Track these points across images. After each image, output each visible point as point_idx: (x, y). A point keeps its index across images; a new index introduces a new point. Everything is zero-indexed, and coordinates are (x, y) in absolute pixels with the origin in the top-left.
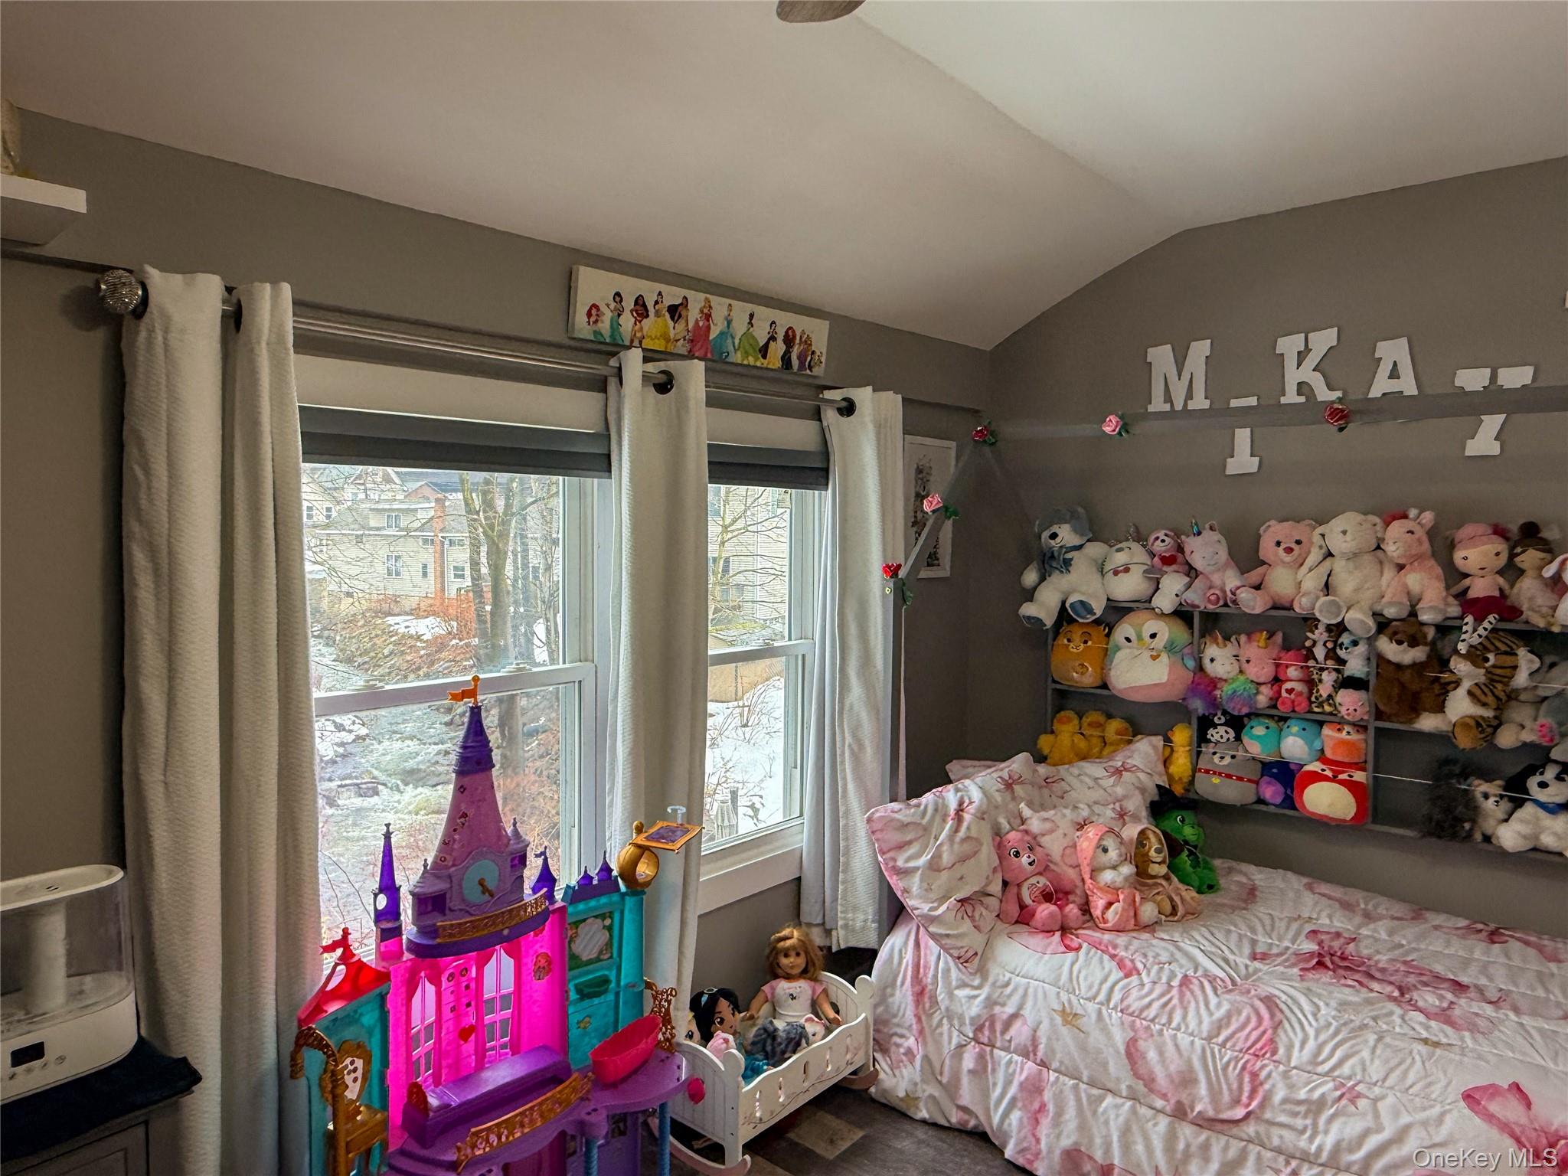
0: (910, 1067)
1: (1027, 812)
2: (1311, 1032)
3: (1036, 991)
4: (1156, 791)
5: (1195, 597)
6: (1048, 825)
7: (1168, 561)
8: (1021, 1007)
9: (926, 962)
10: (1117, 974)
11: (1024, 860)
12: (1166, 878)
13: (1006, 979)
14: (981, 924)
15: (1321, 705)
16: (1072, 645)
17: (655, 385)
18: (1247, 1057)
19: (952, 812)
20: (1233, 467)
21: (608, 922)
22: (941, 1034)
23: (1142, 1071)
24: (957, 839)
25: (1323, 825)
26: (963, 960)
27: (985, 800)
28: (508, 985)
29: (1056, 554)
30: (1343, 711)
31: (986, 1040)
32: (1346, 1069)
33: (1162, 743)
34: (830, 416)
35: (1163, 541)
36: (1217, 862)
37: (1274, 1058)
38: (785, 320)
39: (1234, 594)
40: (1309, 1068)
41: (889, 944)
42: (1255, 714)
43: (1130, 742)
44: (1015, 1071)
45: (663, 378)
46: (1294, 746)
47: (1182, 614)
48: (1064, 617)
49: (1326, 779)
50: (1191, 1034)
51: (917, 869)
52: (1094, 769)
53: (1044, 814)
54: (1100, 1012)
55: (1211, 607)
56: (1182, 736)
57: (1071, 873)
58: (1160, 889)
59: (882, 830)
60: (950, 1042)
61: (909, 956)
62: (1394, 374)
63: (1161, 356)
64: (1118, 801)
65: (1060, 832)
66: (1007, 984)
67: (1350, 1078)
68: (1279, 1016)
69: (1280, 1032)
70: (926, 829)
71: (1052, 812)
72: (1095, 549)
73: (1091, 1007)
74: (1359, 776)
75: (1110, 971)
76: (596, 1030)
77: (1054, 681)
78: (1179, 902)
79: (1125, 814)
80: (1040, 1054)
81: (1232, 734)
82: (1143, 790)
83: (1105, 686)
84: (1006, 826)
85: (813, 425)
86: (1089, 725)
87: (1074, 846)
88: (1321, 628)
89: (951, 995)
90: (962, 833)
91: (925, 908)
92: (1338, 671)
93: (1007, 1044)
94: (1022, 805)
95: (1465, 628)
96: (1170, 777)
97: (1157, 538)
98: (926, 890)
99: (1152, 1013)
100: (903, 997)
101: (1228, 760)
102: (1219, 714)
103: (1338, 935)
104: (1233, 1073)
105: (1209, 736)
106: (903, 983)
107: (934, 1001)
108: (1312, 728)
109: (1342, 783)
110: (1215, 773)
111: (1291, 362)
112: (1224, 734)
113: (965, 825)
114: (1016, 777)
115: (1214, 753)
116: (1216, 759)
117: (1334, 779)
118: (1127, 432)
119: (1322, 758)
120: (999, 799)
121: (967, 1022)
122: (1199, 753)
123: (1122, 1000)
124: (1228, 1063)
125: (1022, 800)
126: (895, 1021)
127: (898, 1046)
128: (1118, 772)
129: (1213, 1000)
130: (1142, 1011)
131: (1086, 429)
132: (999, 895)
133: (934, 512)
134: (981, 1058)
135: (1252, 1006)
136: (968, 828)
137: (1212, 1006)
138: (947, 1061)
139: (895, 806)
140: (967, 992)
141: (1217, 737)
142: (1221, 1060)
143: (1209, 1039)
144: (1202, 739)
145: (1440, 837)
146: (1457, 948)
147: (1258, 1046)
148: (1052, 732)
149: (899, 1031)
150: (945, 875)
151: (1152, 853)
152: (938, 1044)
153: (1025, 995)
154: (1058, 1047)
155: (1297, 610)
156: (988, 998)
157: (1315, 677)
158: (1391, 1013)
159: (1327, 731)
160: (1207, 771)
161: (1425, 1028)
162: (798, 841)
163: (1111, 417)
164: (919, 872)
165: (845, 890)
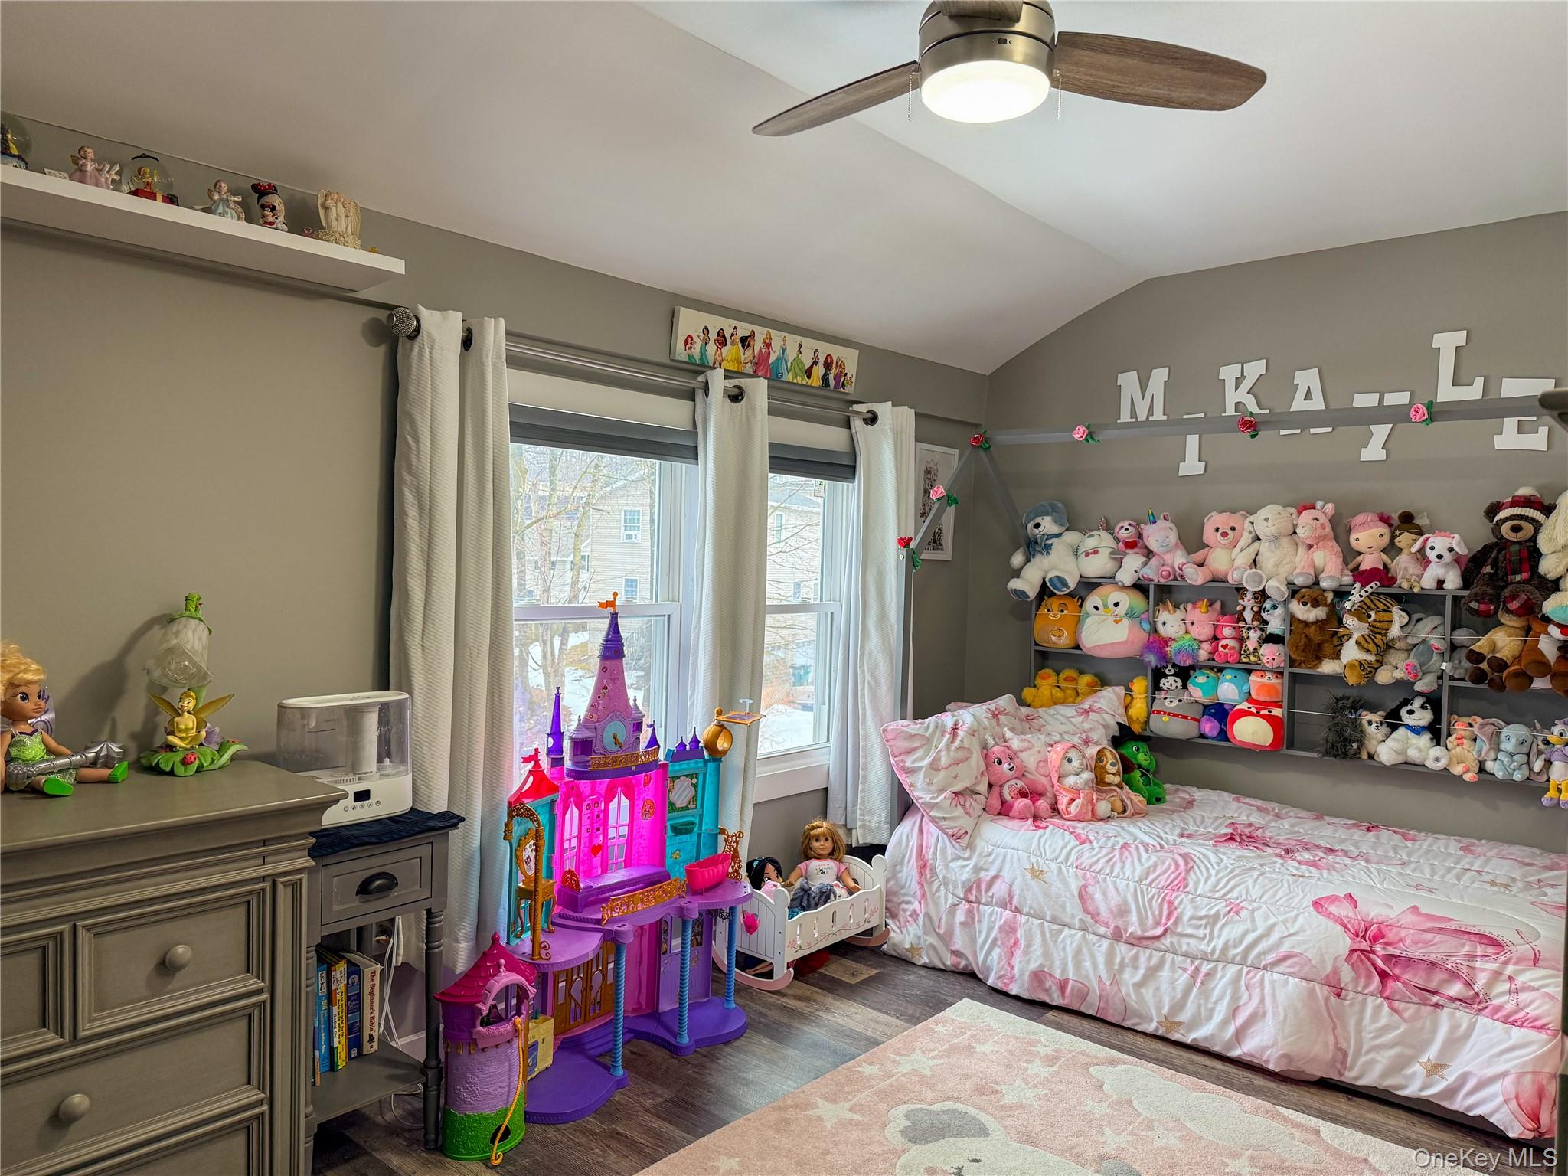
0: (915, 926)
1: (1009, 734)
2: (1213, 872)
3: (1012, 856)
4: (1116, 728)
6: (1026, 744)
7: (1130, 545)
8: (1000, 870)
9: (927, 843)
10: (1074, 842)
11: (1005, 766)
12: (1119, 786)
13: (990, 850)
14: (971, 811)
15: (1248, 656)
16: (1051, 614)
17: (729, 396)
18: (1166, 892)
19: (949, 730)
20: (1184, 470)
21: (694, 781)
22: (939, 898)
23: (1091, 908)
24: (953, 748)
25: (1248, 752)
26: (956, 837)
27: (976, 724)
28: (625, 818)
29: (1039, 540)
30: (1264, 659)
31: (974, 898)
32: (1235, 894)
33: (1124, 692)
34: (858, 424)
35: (1127, 529)
36: (1167, 786)
37: (1186, 890)
38: (825, 349)
39: (1181, 569)
40: (1209, 895)
41: (900, 831)
43: (1097, 691)
44: (995, 919)
45: (736, 391)
46: (1228, 690)
47: (1140, 587)
48: (1045, 591)
49: (1251, 714)
50: (1128, 879)
51: (921, 768)
52: (1068, 711)
53: (1023, 737)
54: (1060, 868)
55: (1163, 581)
56: (1140, 685)
57: (1044, 780)
58: (1115, 794)
59: (893, 739)
60: (946, 904)
61: (914, 840)
62: (1308, 397)
63: (1128, 381)
64: (1085, 732)
65: (1035, 750)
66: (990, 854)
67: (1237, 899)
68: (1192, 863)
69: (1191, 873)
70: (929, 740)
71: (1030, 736)
72: (1071, 537)
73: (1054, 866)
74: (1277, 712)
75: (1069, 841)
76: (684, 862)
77: (1036, 644)
78: (1128, 802)
79: (1089, 741)
80: (1015, 903)
81: (1180, 683)
82: (1106, 727)
83: (1078, 647)
84: (991, 742)
85: (844, 432)
86: (1065, 679)
87: (1046, 761)
88: (1249, 595)
89: (946, 866)
90: (956, 745)
91: (927, 797)
92: (1262, 630)
93: (990, 900)
94: (1006, 729)
95: (1353, 592)
96: (1130, 718)
97: (1122, 527)
98: (928, 784)
99: (1098, 867)
100: (909, 872)
101: (1176, 703)
102: (1170, 668)
103: (1250, 825)
104: (1155, 904)
105: (1161, 685)
106: (909, 862)
107: (934, 873)
108: (1241, 675)
109: (1264, 717)
110: (1165, 713)
111: (1230, 385)
112: (1173, 683)
113: (959, 739)
114: (1002, 709)
115: (1166, 698)
116: (1167, 702)
117: (1257, 714)
118: (1093, 439)
119: (1251, 701)
120: (987, 723)
121: (960, 885)
122: (1154, 699)
123: (1077, 859)
124: (1153, 897)
125: (1005, 726)
126: (902, 891)
127: (905, 910)
129: (1144, 855)
130: (1091, 865)
131: (1059, 437)
132: (986, 794)
133: (938, 499)
134: (970, 913)
135: (1173, 859)
136: (962, 741)
137: (1143, 860)
138: (944, 918)
139: (905, 722)
140: (960, 863)
141: (1167, 685)
142: (1148, 894)
143: (1140, 881)
144: (1156, 687)
146: (1342, 833)
147: (1175, 883)
148: (1035, 686)
149: (905, 898)
150: (942, 774)
151: (1108, 766)
152: (937, 904)
153: (1004, 861)
154: (1028, 895)
155: (1230, 581)
156: (976, 866)
157: (1244, 635)
158: (1275, 862)
159: (1253, 677)
160: (1159, 712)
161: (1298, 869)
162: (828, 759)
163: (1079, 427)
164: (924, 770)
165: (863, 797)
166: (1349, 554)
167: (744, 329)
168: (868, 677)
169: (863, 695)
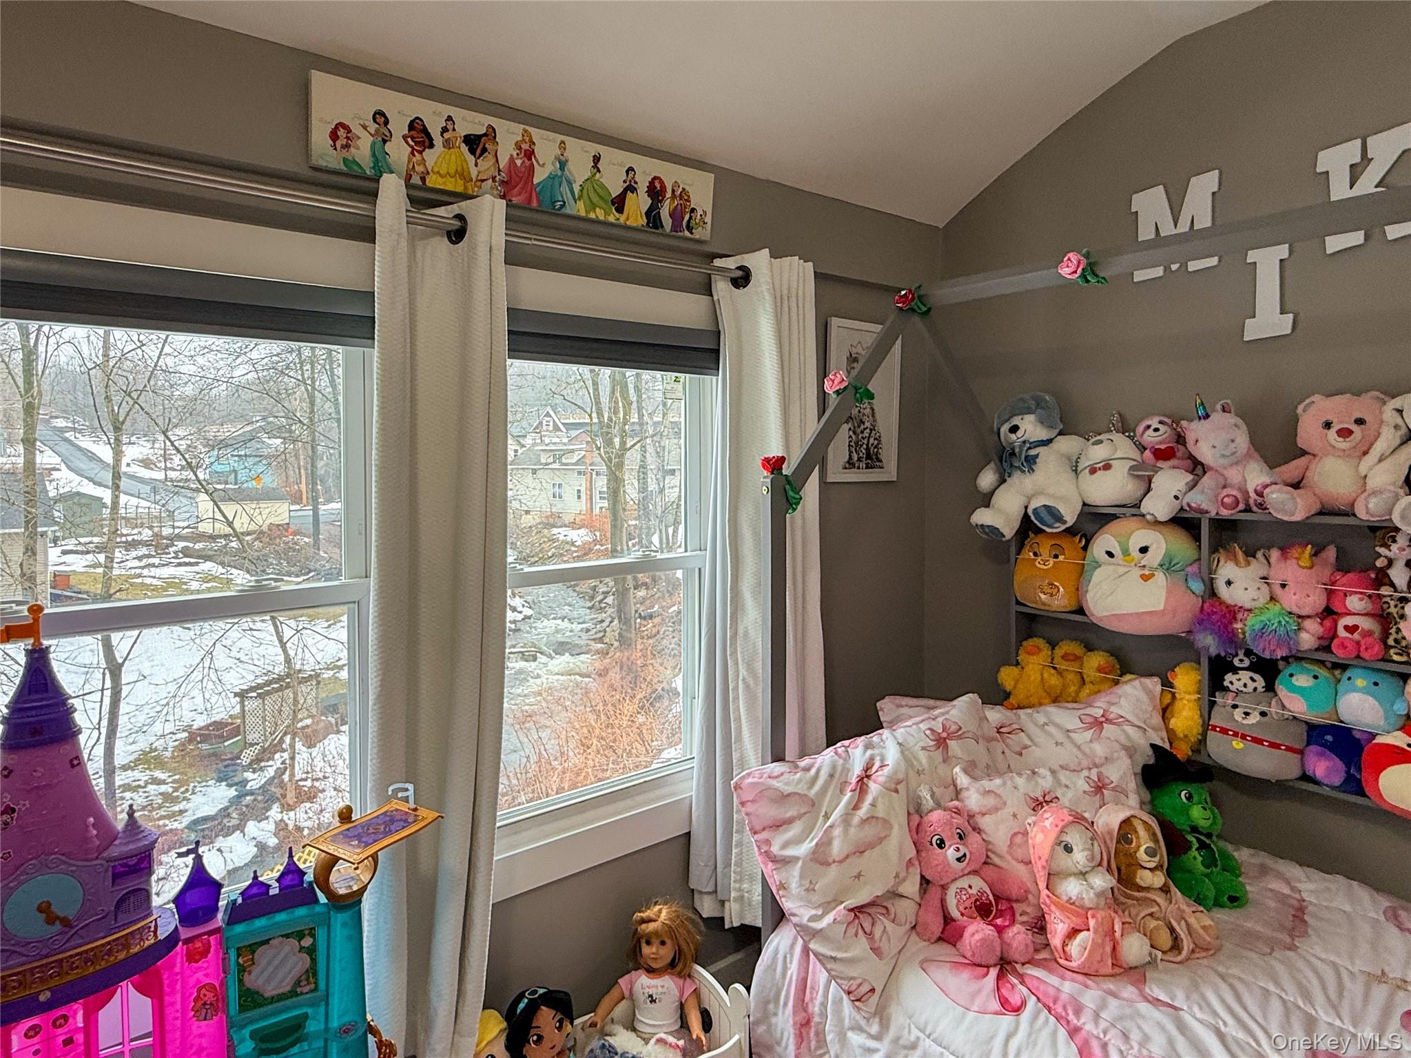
1: (963, 780)
4: (1150, 752)
5: (1203, 499)
6: (991, 801)
7: (1163, 455)
11: (951, 853)
12: (1165, 890)
13: (913, 1037)
14: (884, 945)
16: (1039, 559)
17: (448, 233)
19: (854, 780)
20: (1253, 330)
21: (307, 942)
24: (856, 820)
26: (855, 994)
27: (903, 764)
29: (1017, 450)
33: (1159, 688)
34: (722, 287)
35: (1156, 430)
36: (1243, 855)
38: (647, 169)
39: (1260, 494)
41: (774, 944)
42: (1297, 658)
43: (1116, 683)
45: (457, 224)
47: (1185, 522)
48: (1028, 527)
51: (797, 859)
52: (1065, 717)
53: (986, 784)
55: (1225, 513)
56: (1187, 680)
57: (1021, 870)
58: (1155, 909)
59: (753, 801)
61: (794, 968)
63: (1150, 201)
64: (1096, 766)
65: (1009, 810)
70: (814, 804)
71: (998, 781)
72: (1068, 444)
77: (1018, 603)
79: (1104, 786)
81: (1260, 682)
82: (1130, 751)
83: (1081, 611)
84: (928, 802)
86: (1063, 657)
87: (1025, 834)
89: (842, 1037)
90: (863, 812)
91: (806, 914)
94: (957, 769)
97: (1149, 427)
98: (807, 890)
101: (1254, 718)
102: (1241, 656)
105: (1226, 683)
110: (1236, 734)
111: (1339, 176)
112: (1250, 683)
113: (869, 799)
114: (954, 728)
115: (1235, 707)
116: (1238, 715)
118: (1094, 275)
120: (924, 761)
122: (1212, 704)
125: (958, 761)
128: (1098, 724)
131: (1039, 277)
133: (838, 392)
136: (873, 805)
139: (777, 768)
140: (863, 1039)
141: (1238, 685)
144: (1216, 684)
148: (1018, 664)
150: (834, 870)
151: (1141, 855)
160: (1224, 731)
162: (690, 789)
163: (1071, 255)
164: (800, 863)
165: (741, 853)
169: (736, 698)
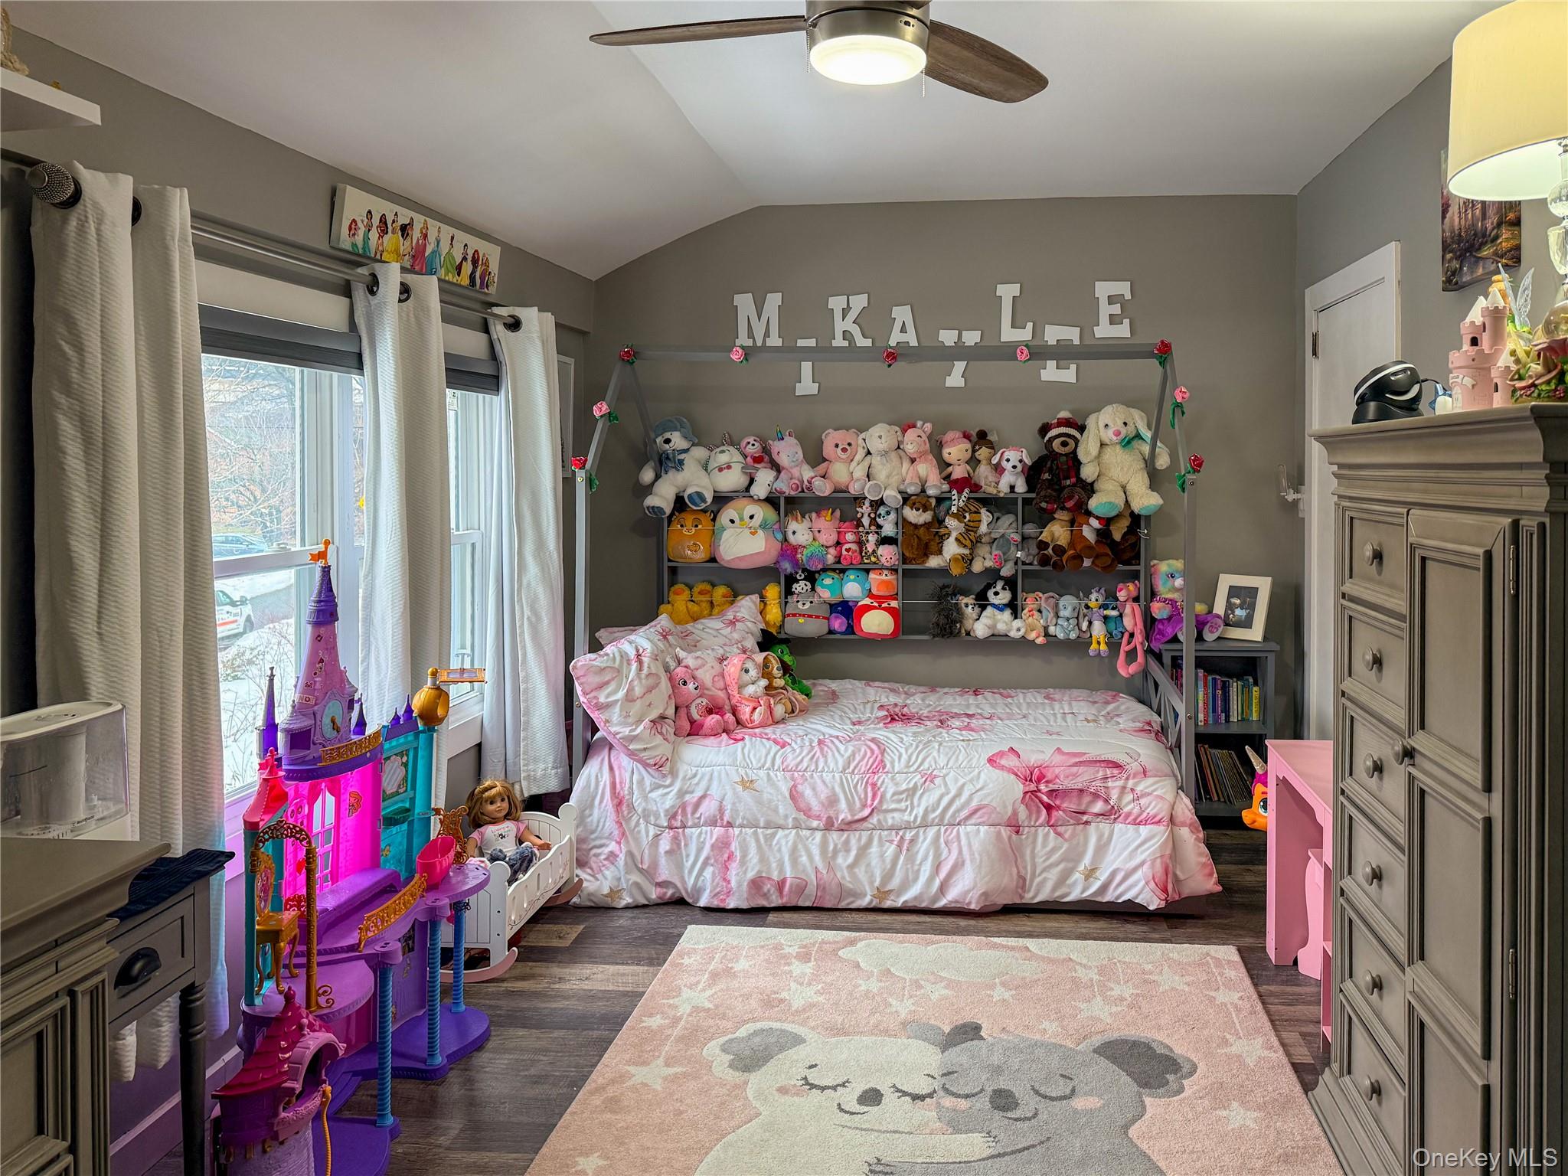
0: (615, 868)
1: (682, 654)
2: (903, 751)
3: (720, 775)
4: (760, 633)
5: (784, 486)
6: (700, 661)
7: (758, 460)
8: (708, 789)
9: (621, 778)
10: (776, 748)
11: (691, 686)
12: (785, 688)
13: (694, 772)
14: (667, 737)
15: (869, 558)
16: (685, 529)
18: (868, 776)
19: (633, 657)
20: (800, 390)
21: (405, 759)
22: (639, 832)
23: (802, 805)
24: (643, 676)
25: (874, 642)
26: (658, 766)
27: (653, 647)
28: (330, 819)
29: (671, 456)
30: (883, 560)
31: (678, 824)
32: (926, 765)
34: (498, 330)
35: (753, 445)
37: (886, 770)
39: (809, 482)
40: (905, 771)
42: (824, 570)
43: (732, 602)
44: (705, 839)
46: (852, 589)
49: (875, 608)
50: (833, 771)
51: (616, 701)
52: (714, 624)
53: (694, 655)
54: (768, 774)
55: (793, 493)
56: (773, 592)
58: (784, 696)
59: (584, 676)
60: (647, 836)
61: (606, 775)
62: (903, 330)
63: (744, 302)
64: (739, 642)
65: (709, 665)
66: (695, 776)
67: (929, 769)
68: (882, 747)
69: (886, 754)
70: (618, 671)
72: (699, 452)
73: (762, 773)
74: (894, 604)
75: (771, 747)
76: (394, 857)
78: (795, 703)
80: (726, 818)
81: (809, 586)
82: (752, 634)
85: (483, 336)
86: (699, 593)
88: (867, 503)
89: (646, 798)
90: (645, 671)
91: (626, 731)
92: (877, 533)
93: (697, 821)
94: (678, 649)
95: (953, 498)
96: (767, 623)
97: (749, 443)
99: (805, 764)
100: (602, 812)
101: (808, 605)
102: (800, 573)
103: (896, 705)
104: (860, 789)
105: (793, 590)
106: (601, 802)
107: (631, 808)
108: (862, 575)
109: (885, 609)
110: (800, 615)
111: (838, 315)
112: (804, 587)
113: (646, 665)
114: (665, 629)
115: (798, 602)
116: (800, 605)
117: (880, 608)
118: (747, 360)
119: (870, 595)
120: (661, 646)
121: (662, 815)
122: (786, 603)
123: (783, 763)
124: (858, 782)
125: (676, 646)
126: (593, 836)
127: (597, 855)
128: (732, 623)
129: (842, 748)
130: (797, 766)
133: (601, 416)
134: (675, 839)
135: (866, 745)
136: (648, 668)
137: (842, 752)
138: (646, 851)
140: (661, 791)
141: (799, 589)
142: (852, 781)
143: (843, 771)
144: (789, 592)
145: (943, 636)
147: (874, 766)
148: (669, 602)
149: (598, 843)
150: (639, 702)
151: (774, 672)
152: (637, 840)
153: (711, 779)
154: (741, 807)
155: (852, 492)
156: (680, 791)
157: (864, 538)
158: (941, 733)
159: (872, 575)
160: (794, 615)
161: (962, 735)
163: (737, 348)
164: (619, 703)
165: (526, 745)
166: (943, 465)
167: (405, 215)
168: (527, 612)
